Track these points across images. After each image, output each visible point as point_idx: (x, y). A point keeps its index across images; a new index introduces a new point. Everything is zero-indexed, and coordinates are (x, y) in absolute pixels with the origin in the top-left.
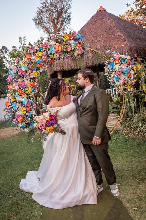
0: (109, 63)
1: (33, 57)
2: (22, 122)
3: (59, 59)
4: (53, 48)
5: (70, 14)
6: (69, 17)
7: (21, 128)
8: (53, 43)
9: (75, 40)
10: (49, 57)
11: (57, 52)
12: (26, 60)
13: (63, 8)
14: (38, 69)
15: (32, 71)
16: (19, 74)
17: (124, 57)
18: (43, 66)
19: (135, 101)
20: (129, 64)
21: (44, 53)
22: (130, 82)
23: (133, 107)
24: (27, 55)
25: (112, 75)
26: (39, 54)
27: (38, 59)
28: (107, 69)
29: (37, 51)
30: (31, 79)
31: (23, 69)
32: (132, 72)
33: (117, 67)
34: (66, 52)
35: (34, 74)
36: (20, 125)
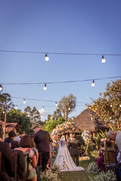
0: (83, 133)
1: (60, 129)
2: (54, 148)
3: (68, 130)
4: (66, 127)
5: (76, 104)
6: (75, 105)
7: (53, 150)
8: (66, 125)
9: (73, 125)
10: (64, 129)
11: (67, 128)
12: (57, 129)
13: (72, 101)
14: (61, 133)
15: (59, 133)
16: (55, 133)
17: (88, 131)
18: (63, 132)
19: (94, 147)
20: (89, 134)
21: (63, 128)
22: (89, 140)
23: (92, 149)
24: (58, 128)
25: (84, 137)
26: (62, 128)
27: (61, 130)
28: (82, 135)
29: (61, 127)
30: (58, 135)
31: (57, 132)
32: (90, 137)
33: (85, 135)
34: (70, 128)
35: (59, 134)
36: (53, 149)
